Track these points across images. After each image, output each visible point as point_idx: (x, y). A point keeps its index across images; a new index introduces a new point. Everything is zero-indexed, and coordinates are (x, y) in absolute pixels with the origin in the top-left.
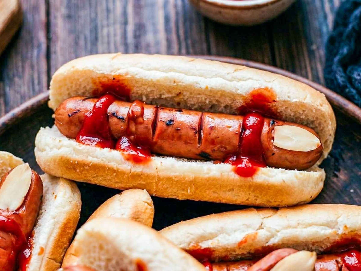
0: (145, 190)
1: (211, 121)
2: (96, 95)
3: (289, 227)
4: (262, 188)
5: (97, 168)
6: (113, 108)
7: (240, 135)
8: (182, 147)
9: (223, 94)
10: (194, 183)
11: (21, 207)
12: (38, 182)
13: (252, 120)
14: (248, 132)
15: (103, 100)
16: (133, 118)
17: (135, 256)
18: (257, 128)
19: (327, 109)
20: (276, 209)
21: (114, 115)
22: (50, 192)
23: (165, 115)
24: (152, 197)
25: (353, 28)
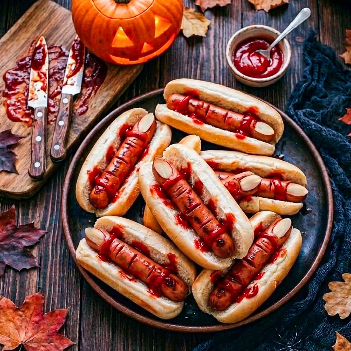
0: (198, 136)
1: (230, 114)
2: (184, 94)
3: (252, 162)
4: (248, 145)
5: (180, 122)
6: (191, 101)
7: (241, 122)
8: (216, 123)
9: (238, 105)
10: (218, 137)
11: (148, 131)
12: (155, 124)
13: (248, 118)
14: (244, 122)
15: (187, 97)
16: (198, 107)
17: (188, 160)
18: (249, 121)
19: (280, 121)
20: (249, 154)
21: (191, 103)
22: (160, 128)
23: (212, 108)
24: (201, 139)
25: (302, 92)
